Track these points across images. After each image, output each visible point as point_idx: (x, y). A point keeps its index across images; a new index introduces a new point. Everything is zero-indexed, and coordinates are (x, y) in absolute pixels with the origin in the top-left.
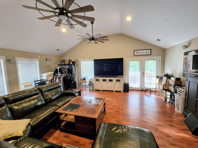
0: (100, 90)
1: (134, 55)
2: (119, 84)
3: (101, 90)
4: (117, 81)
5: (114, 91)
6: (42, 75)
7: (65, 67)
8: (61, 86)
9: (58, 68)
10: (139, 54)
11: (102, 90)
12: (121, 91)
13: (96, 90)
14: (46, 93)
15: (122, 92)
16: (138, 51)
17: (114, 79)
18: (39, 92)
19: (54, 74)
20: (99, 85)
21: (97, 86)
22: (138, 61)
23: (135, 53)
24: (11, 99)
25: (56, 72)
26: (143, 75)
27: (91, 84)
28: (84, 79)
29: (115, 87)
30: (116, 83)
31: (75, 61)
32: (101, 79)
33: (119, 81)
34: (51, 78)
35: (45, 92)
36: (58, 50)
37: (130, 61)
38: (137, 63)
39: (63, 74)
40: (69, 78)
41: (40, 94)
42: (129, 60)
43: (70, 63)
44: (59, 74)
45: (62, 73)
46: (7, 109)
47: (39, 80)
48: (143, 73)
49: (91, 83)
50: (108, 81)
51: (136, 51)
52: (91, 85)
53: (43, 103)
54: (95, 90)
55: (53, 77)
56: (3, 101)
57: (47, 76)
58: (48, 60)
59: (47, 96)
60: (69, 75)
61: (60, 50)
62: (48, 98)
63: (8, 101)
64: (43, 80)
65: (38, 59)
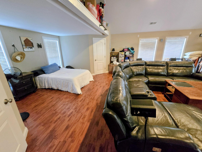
6: (186, 54)
8: (192, 67)
14: (171, 68)
18: (165, 65)
24: (148, 63)
34: (195, 58)
35: (170, 66)
41: (166, 66)
46: (144, 68)
47: (181, 58)
53: (166, 74)
55: (199, 58)
56: (144, 64)
57: (190, 55)
59: (171, 70)
62: (170, 72)
63: (146, 64)
64: (185, 59)
65: (188, 37)
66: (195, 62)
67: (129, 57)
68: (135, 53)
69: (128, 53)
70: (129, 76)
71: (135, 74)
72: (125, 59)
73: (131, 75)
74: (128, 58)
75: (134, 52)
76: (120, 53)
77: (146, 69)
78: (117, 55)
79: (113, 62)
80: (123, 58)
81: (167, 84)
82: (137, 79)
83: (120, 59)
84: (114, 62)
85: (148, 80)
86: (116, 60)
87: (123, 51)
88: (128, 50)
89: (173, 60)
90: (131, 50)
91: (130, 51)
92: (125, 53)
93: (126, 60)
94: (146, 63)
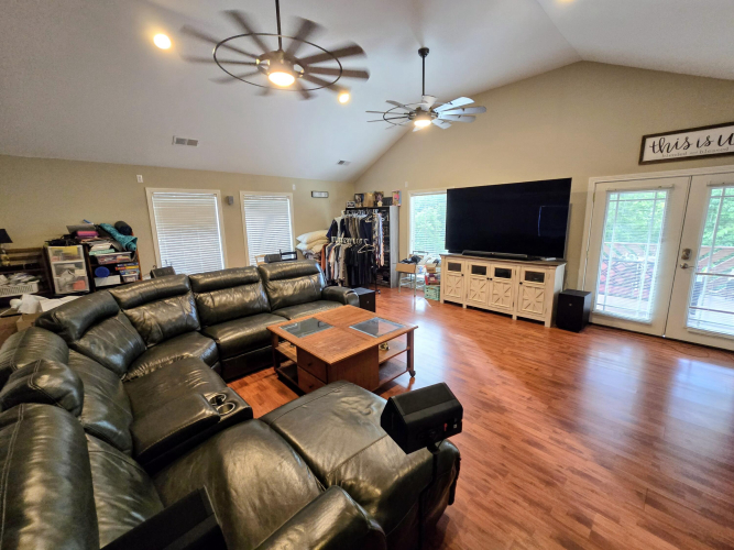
0: (461, 305)
1: (641, 162)
2: (538, 292)
3: (465, 307)
4: (530, 276)
5: (514, 318)
6: (299, 238)
7: (355, 215)
8: (317, 272)
9: (338, 220)
10: (674, 153)
11: (468, 307)
12: (542, 323)
13: (446, 302)
14: (273, 284)
15: (548, 324)
16: (671, 139)
17: (519, 270)
18: (258, 278)
19: (329, 235)
20: (459, 285)
21: (449, 289)
22: (660, 188)
23: (648, 150)
25: (333, 231)
26: (682, 263)
27: (432, 279)
28: (415, 260)
29: (520, 300)
30: (521, 287)
31: (394, 196)
32: (467, 263)
33: (539, 277)
34: (318, 248)
35: (271, 279)
36: (341, 162)
37: (616, 191)
38: (656, 199)
39: (348, 239)
40: (359, 252)
41: (261, 282)
42: (611, 186)
43: (375, 203)
44: (340, 239)
45: (347, 235)
46: (193, 303)
47: (292, 251)
48: (688, 251)
49: (431, 275)
50: (491, 272)
51: (657, 139)
52: (434, 283)
53: (265, 306)
54: (442, 302)
55: (325, 247)
57: (308, 242)
58: (316, 194)
59: (275, 290)
60: (363, 244)
61: (348, 163)
62: (276, 295)
63: (195, 286)
64: (301, 251)
65: (291, 195)
66: (320, 258)
67: (116, 264)
68: (141, 247)
69: (101, 249)
70: (125, 357)
71: (156, 336)
72: (92, 276)
73: (137, 345)
74: (112, 269)
75: (134, 241)
76: (51, 250)
77: (199, 305)
78: (34, 261)
79: (9, 306)
80: (82, 272)
81: (276, 340)
82: (168, 359)
83: (61, 280)
84: (15, 303)
85: (214, 346)
86: (34, 286)
87: (72, 237)
88: (102, 233)
89: (273, 259)
90: (118, 236)
91: (113, 239)
92: (87, 248)
93: (100, 282)
94: (191, 281)
